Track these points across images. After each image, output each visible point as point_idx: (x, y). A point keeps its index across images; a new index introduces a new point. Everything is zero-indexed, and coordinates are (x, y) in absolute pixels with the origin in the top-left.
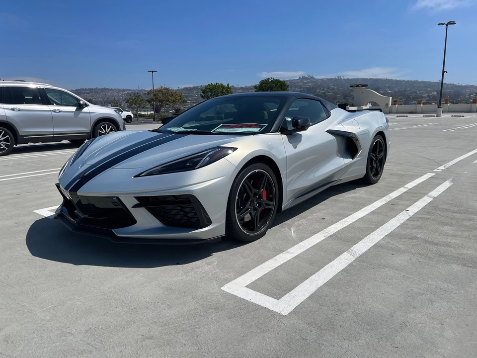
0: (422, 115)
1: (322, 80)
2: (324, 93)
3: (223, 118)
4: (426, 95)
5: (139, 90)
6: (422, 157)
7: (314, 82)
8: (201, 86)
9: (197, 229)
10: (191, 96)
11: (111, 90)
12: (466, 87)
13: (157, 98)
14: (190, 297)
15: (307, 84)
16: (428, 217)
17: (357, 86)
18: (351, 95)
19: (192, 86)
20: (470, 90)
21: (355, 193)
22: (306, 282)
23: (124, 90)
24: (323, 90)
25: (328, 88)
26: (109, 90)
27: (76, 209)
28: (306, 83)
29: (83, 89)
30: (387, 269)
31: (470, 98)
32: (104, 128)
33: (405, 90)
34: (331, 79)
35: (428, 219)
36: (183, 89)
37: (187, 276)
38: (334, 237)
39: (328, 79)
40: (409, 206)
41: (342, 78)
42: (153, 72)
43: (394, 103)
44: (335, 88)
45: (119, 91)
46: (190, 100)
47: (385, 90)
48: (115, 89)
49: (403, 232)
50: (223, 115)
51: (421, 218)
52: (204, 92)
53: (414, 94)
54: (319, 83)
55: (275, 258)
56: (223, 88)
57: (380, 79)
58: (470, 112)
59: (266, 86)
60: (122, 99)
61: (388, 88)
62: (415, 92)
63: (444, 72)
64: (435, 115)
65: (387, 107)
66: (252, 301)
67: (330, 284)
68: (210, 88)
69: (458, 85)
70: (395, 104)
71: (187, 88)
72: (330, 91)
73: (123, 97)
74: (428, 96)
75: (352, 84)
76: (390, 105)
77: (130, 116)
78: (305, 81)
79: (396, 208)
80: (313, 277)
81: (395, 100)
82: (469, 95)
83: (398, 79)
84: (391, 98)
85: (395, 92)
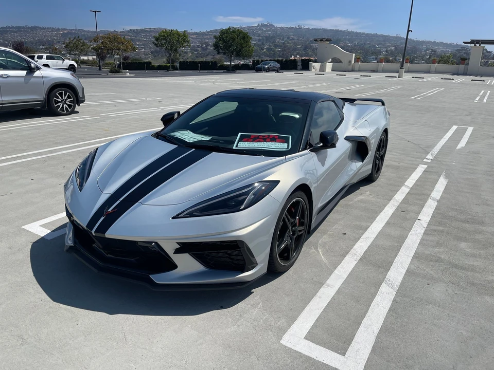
0: (384, 75)
1: (282, 28)
2: (283, 44)
3: (178, 68)
4: (385, 49)
5: (76, 30)
6: (406, 140)
7: (273, 30)
8: (150, 29)
9: (243, 272)
10: (139, 40)
11: (44, 28)
12: (423, 42)
13: (105, 47)
14: (254, 358)
15: (267, 33)
16: (441, 228)
17: (321, 40)
18: (311, 47)
19: (139, 28)
20: (427, 46)
21: (361, 194)
22: (362, 328)
23: (59, 30)
24: (283, 40)
25: (288, 38)
26: (40, 28)
27: (94, 242)
28: (265, 31)
29: (9, 28)
30: (431, 306)
31: (426, 54)
32: (61, 94)
33: (365, 44)
34: (291, 28)
35: (442, 231)
36: (129, 32)
37: (239, 326)
38: (365, 259)
39: (288, 27)
40: (419, 213)
41: (303, 27)
42: (95, 12)
43: (357, 60)
44: (296, 38)
45: (53, 30)
46: (137, 45)
47: (345, 43)
48: (48, 28)
49: (427, 252)
50: (178, 65)
51: (435, 230)
52: (157, 39)
53: (373, 48)
54: (279, 32)
55: (318, 294)
56: (179, 35)
57: (341, 31)
58: (429, 72)
59: (227, 37)
60: (57, 39)
61: (349, 41)
62: (374, 46)
63: (409, 31)
64: (397, 75)
65: (350, 65)
66: (318, 359)
67: (385, 330)
68: (164, 36)
69: (415, 40)
70: (358, 62)
71: (133, 31)
72: (290, 42)
73: (57, 37)
74: (387, 51)
75: (316, 38)
76: (353, 62)
77: (74, 65)
78: (264, 29)
79: (408, 216)
80: (364, 321)
81: (358, 57)
82: (425, 51)
83: (358, 31)
84: (354, 54)
85: (355, 45)
